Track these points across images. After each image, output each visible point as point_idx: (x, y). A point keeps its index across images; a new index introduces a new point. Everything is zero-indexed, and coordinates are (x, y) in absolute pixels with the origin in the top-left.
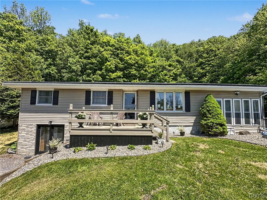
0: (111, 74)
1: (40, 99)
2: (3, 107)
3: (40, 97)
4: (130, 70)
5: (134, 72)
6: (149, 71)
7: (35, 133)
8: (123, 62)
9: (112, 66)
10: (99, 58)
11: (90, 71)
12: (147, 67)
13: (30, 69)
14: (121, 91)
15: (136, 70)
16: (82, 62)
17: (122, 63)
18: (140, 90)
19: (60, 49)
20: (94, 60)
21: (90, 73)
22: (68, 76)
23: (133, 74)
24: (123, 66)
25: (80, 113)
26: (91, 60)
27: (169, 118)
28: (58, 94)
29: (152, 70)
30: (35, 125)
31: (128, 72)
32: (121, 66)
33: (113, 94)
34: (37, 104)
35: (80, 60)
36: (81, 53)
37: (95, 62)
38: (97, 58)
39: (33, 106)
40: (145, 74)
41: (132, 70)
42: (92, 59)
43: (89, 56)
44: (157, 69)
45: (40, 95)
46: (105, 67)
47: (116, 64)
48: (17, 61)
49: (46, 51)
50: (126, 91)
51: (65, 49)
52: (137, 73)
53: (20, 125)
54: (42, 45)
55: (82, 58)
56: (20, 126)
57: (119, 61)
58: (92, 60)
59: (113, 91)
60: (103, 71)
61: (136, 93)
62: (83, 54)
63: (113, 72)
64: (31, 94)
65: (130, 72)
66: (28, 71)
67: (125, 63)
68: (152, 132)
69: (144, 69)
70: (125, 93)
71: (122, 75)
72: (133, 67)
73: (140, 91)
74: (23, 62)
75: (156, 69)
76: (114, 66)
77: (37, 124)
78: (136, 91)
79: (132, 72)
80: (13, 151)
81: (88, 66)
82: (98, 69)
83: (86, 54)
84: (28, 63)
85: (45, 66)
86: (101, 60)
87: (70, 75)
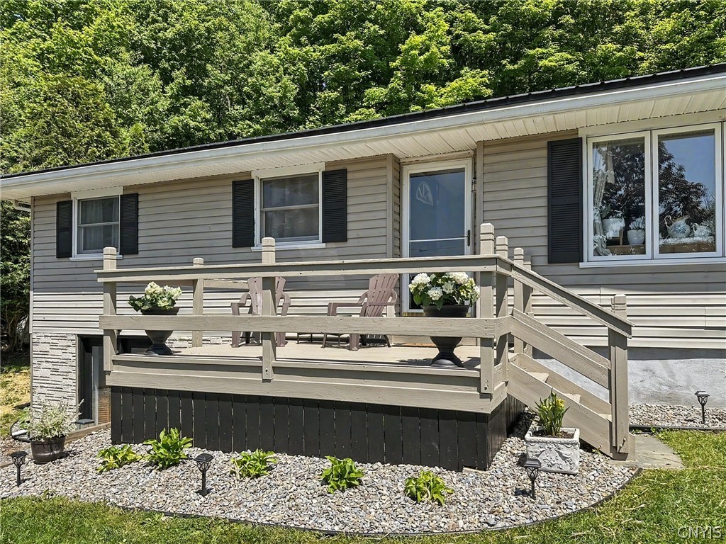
0: (429, 93)
1: (85, 232)
2: (20, 272)
3: (85, 228)
4: (532, 52)
5: (553, 58)
6: (648, 37)
7: (74, 368)
8: (493, 19)
9: (435, 50)
10: (374, 22)
11: (334, 95)
12: (632, 14)
13: (100, 122)
14: (383, 164)
15: (564, 45)
16: (303, 59)
17: (486, 22)
18: (484, 144)
19: (217, 21)
20: (350, 41)
21: (334, 103)
22: (252, 130)
23: (548, 70)
24: (491, 36)
25: (153, 288)
26: (337, 39)
27: (631, 300)
28: (137, 209)
29: (667, 25)
30: (74, 337)
31: (522, 62)
32: (484, 39)
33: (349, 184)
34: (76, 257)
35: (295, 51)
36: (298, 19)
37: (356, 49)
38: (367, 24)
39: (64, 263)
40: (620, 57)
41: (540, 50)
42: (344, 34)
43: (332, 22)
44: (702, 13)
45: (83, 220)
46: (404, 62)
47: (458, 36)
48: (55, 100)
49: (171, 41)
50: (418, 162)
51: (238, 16)
52: (569, 62)
53: (34, 336)
54: (154, 21)
55: (303, 39)
56: (34, 341)
57: (474, 15)
58: (344, 38)
59: (349, 168)
60: (395, 83)
61: (467, 165)
62: (307, 22)
63: (442, 78)
64: (58, 216)
65: (532, 61)
66: (92, 130)
67: (504, 18)
68: (479, 391)
69: (617, 28)
70: (408, 171)
71: (487, 86)
72: (549, 32)
73: (487, 151)
74: (75, 99)
75: (698, 18)
76: (447, 48)
77: (78, 335)
78: (465, 157)
79: (541, 63)
80: (24, 431)
81: (326, 73)
82: (373, 79)
83: (319, 18)
84: (91, 101)
85: (163, 104)
86: (382, 32)
87: (258, 127)
